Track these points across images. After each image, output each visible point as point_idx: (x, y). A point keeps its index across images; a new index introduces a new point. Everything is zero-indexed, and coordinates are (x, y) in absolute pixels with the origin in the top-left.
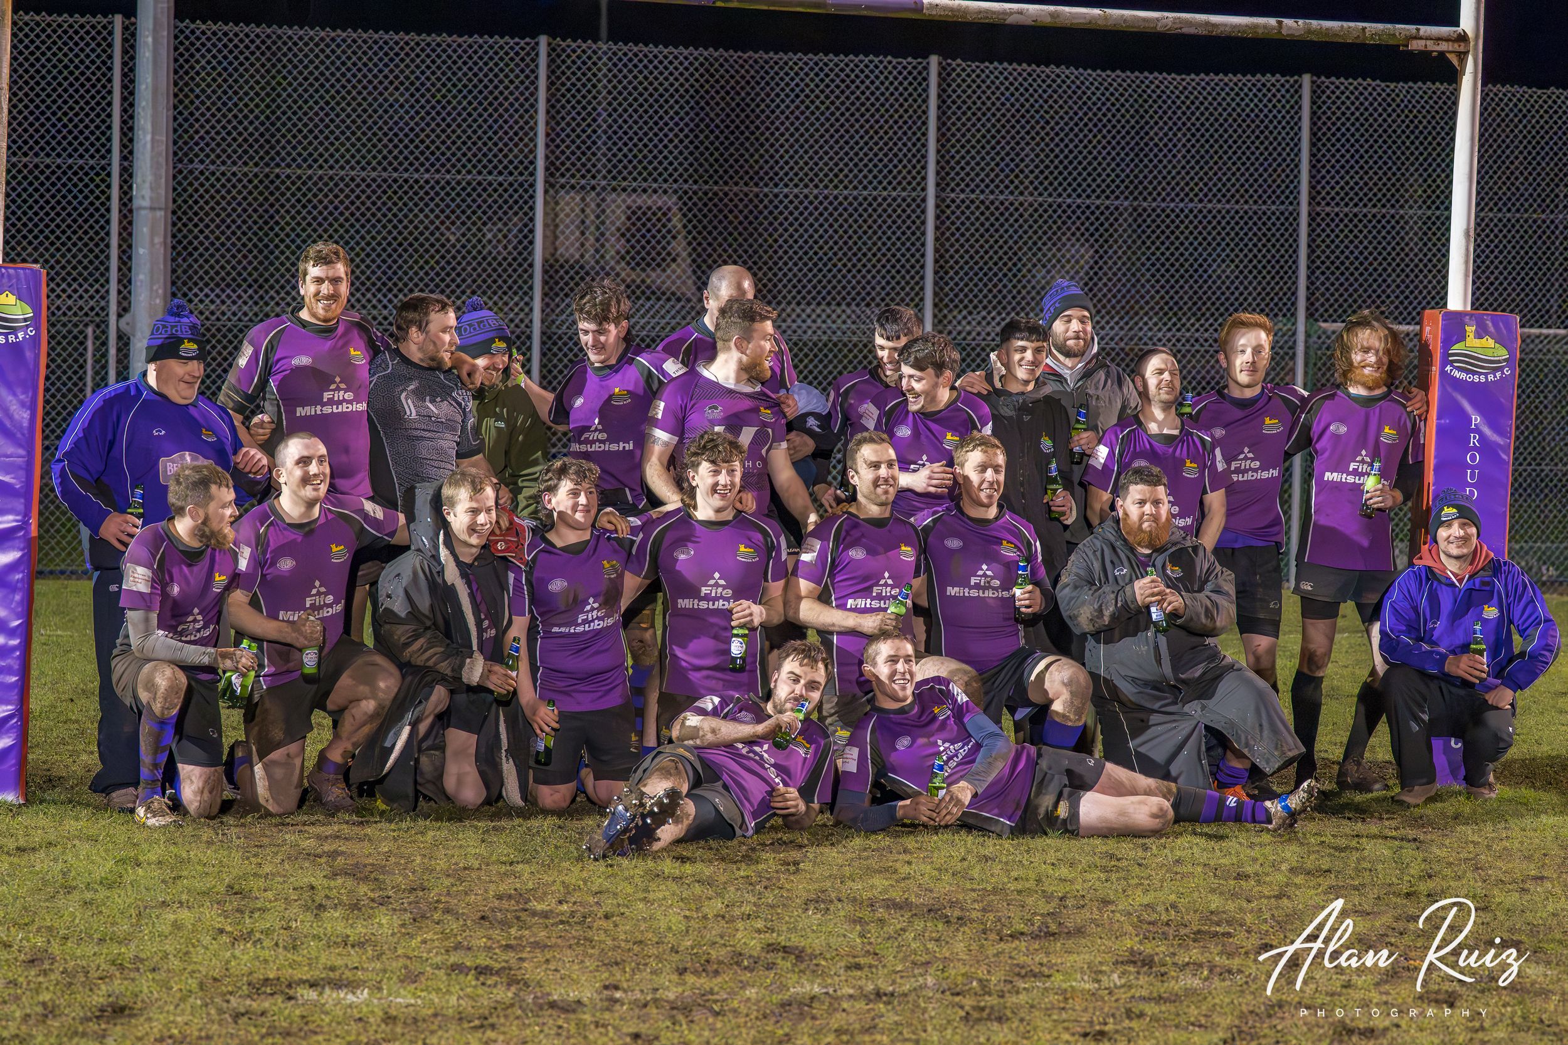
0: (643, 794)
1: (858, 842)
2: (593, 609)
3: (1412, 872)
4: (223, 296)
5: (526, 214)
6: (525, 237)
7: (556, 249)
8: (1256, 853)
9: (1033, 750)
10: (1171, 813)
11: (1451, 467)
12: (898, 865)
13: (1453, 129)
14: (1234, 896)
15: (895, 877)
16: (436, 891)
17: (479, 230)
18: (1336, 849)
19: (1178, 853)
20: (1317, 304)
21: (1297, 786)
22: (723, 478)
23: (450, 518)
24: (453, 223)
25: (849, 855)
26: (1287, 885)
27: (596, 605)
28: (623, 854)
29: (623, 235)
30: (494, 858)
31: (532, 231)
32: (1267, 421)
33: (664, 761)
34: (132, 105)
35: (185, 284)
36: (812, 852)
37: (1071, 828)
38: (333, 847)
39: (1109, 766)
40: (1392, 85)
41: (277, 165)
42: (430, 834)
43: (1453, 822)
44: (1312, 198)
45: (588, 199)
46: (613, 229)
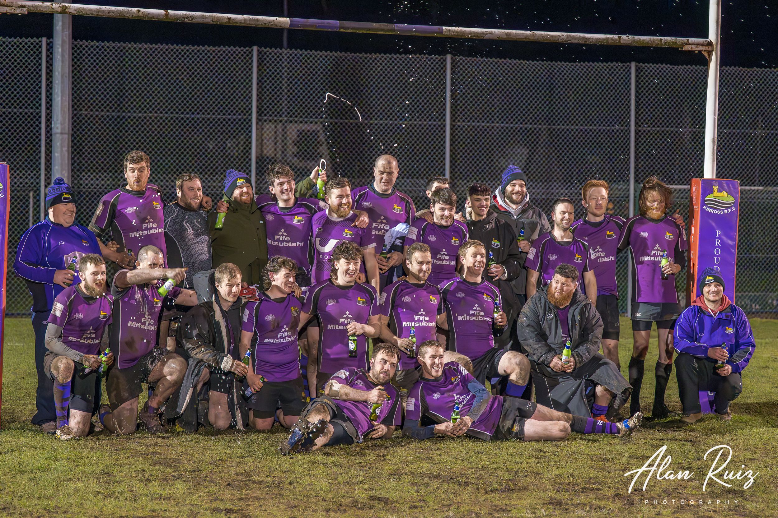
0: (308, 422)
1: (414, 445)
2: (285, 331)
3: (690, 457)
4: (97, 177)
5: (247, 134)
6: (247, 146)
7: (262, 152)
8: (612, 448)
9: (501, 398)
10: (570, 429)
11: (706, 257)
12: (435, 456)
13: (706, 88)
14: (602, 470)
15: (433, 462)
16: (205, 471)
17: (224, 143)
18: (652, 446)
19: (574, 449)
20: (640, 176)
21: (632, 415)
22: (352, 267)
23: (219, 288)
24: (211, 139)
25: (410, 452)
26: (628, 464)
27: (287, 329)
28: (298, 452)
29: (295, 145)
30: (234, 455)
31: (250, 143)
32: (608, 233)
33: (317, 405)
34: (51, 82)
35: (78, 170)
36: (391, 450)
37: (520, 437)
38: (155, 450)
39: (539, 406)
40: (676, 67)
41: (124, 111)
42: (202, 443)
43: (710, 432)
44: (636, 123)
45: (278, 127)
46: (291, 142)
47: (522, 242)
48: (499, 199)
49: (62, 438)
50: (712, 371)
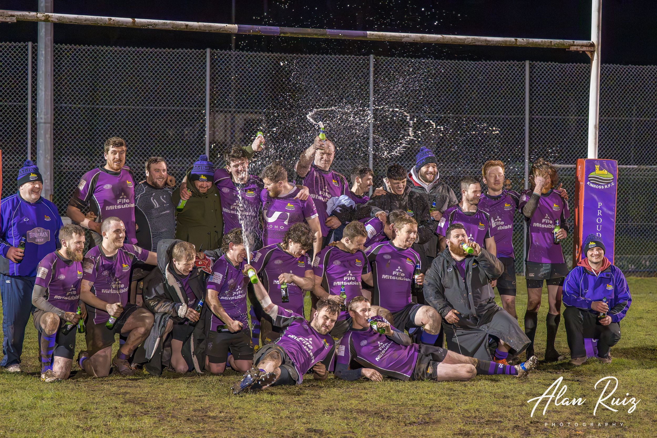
1: (345, 385)
2: (239, 290)
3: (577, 394)
5: (202, 123)
6: (202, 133)
7: (215, 138)
8: (511, 387)
9: (417, 346)
10: (475, 371)
11: (590, 225)
12: (362, 394)
13: (589, 82)
14: (503, 405)
15: (361, 399)
16: (168, 408)
17: (182, 130)
18: (545, 385)
19: (479, 388)
20: (533, 157)
21: (528, 359)
24: (171, 127)
25: (341, 391)
29: (243, 131)
30: (193, 394)
31: (204, 130)
32: (506, 205)
33: (271, 352)
34: (36, 80)
35: (59, 154)
36: (325, 390)
37: (433, 378)
38: (125, 390)
39: (449, 352)
40: (563, 65)
41: (97, 104)
42: (165, 384)
43: (593, 373)
44: (530, 112)
45: (228, 117)
46: (238, 129)
47: (434, 212)
48: (414, 177)
49: (47, 380)
50: (595, 321)
